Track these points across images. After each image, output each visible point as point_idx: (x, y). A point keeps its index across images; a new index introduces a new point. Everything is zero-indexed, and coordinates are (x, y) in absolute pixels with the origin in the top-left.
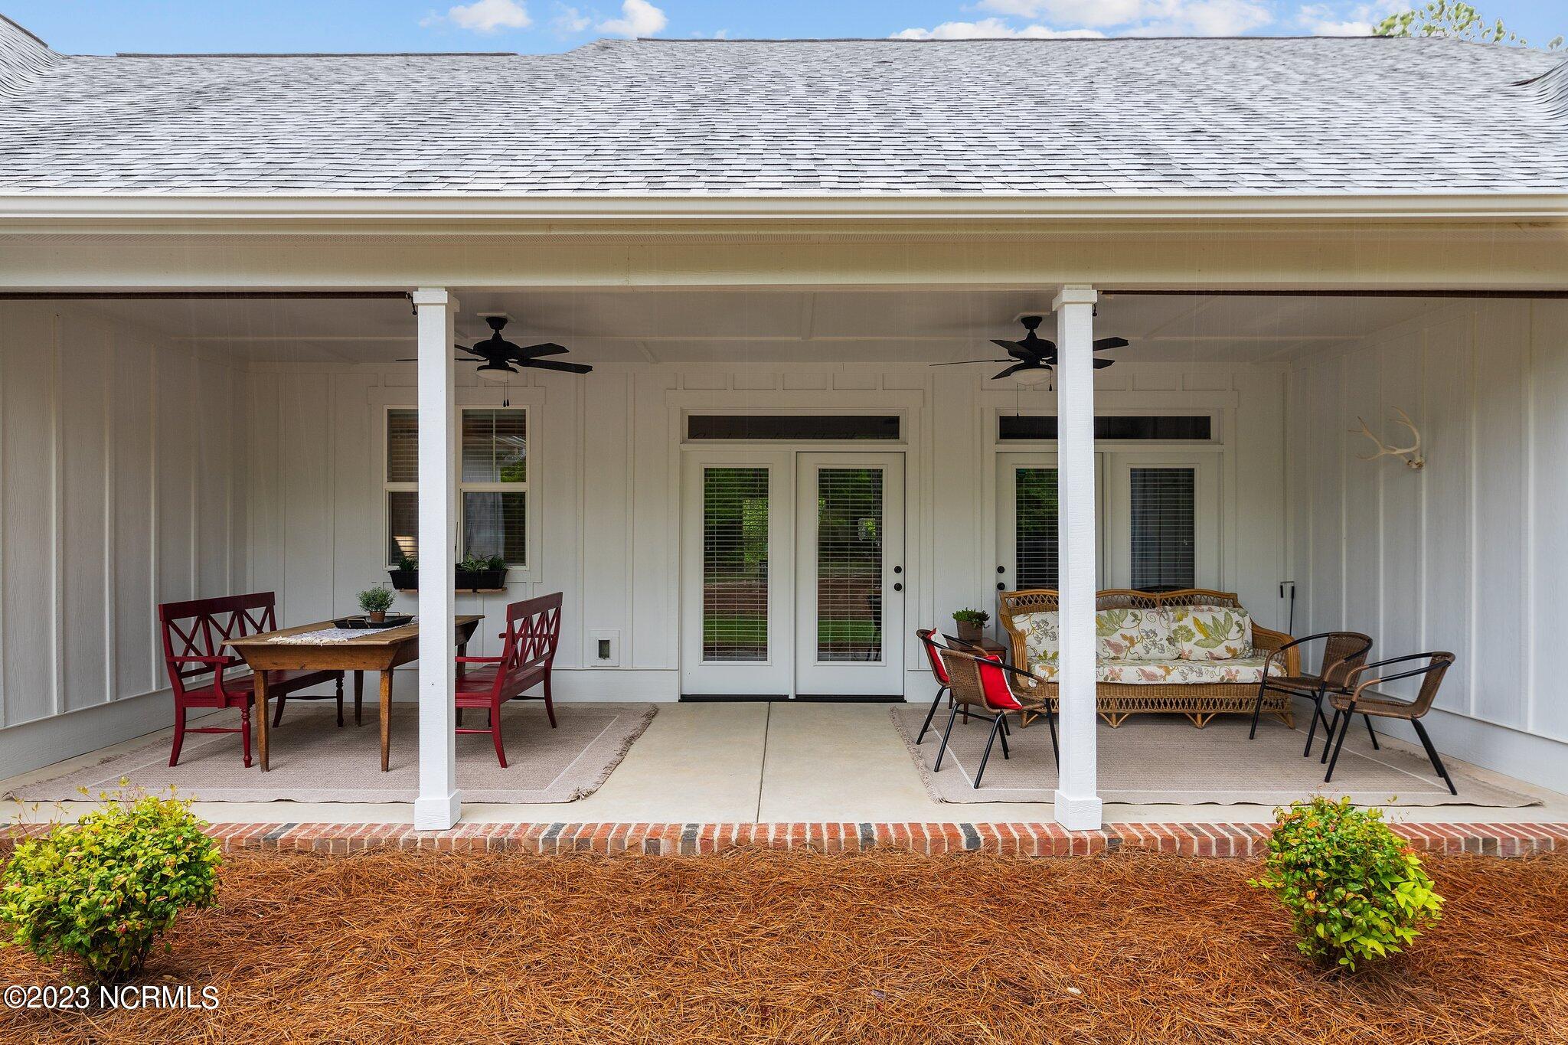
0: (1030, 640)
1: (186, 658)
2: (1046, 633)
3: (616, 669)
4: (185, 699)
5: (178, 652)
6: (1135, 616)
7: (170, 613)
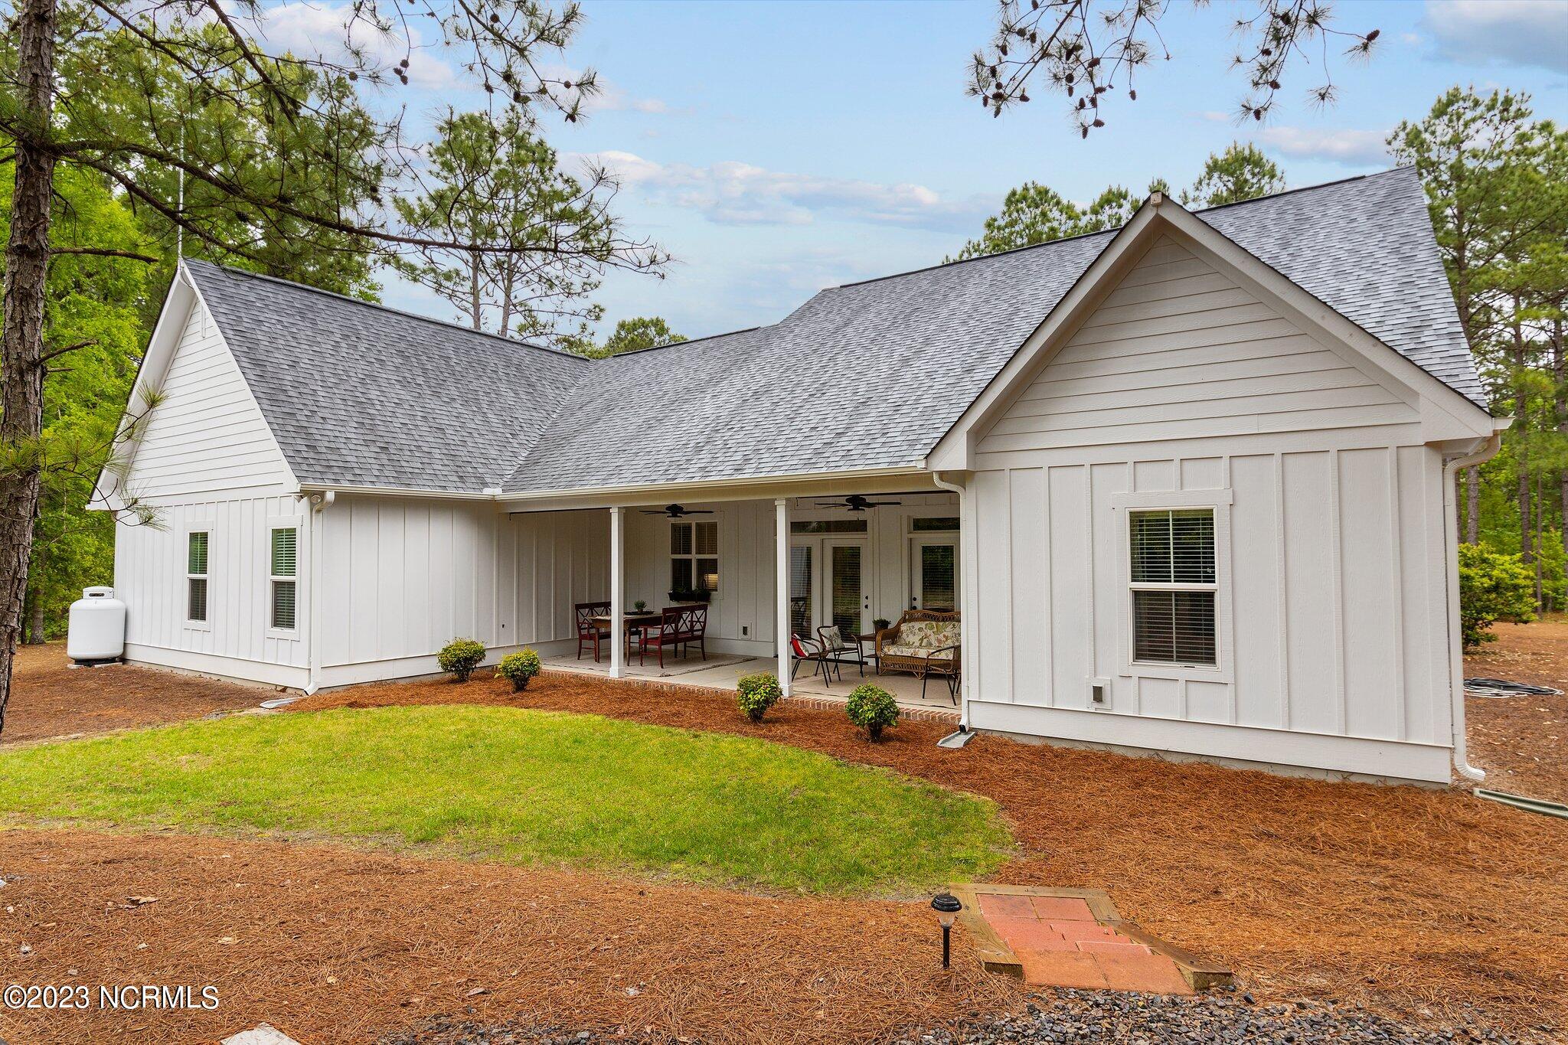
0: (904, 635)
1: (583, 623)
2: (911, 632)
3: (750, 640)
4: (582, 637)
5: (581, 621)
6: (954, 625)
7: (578, 607)
